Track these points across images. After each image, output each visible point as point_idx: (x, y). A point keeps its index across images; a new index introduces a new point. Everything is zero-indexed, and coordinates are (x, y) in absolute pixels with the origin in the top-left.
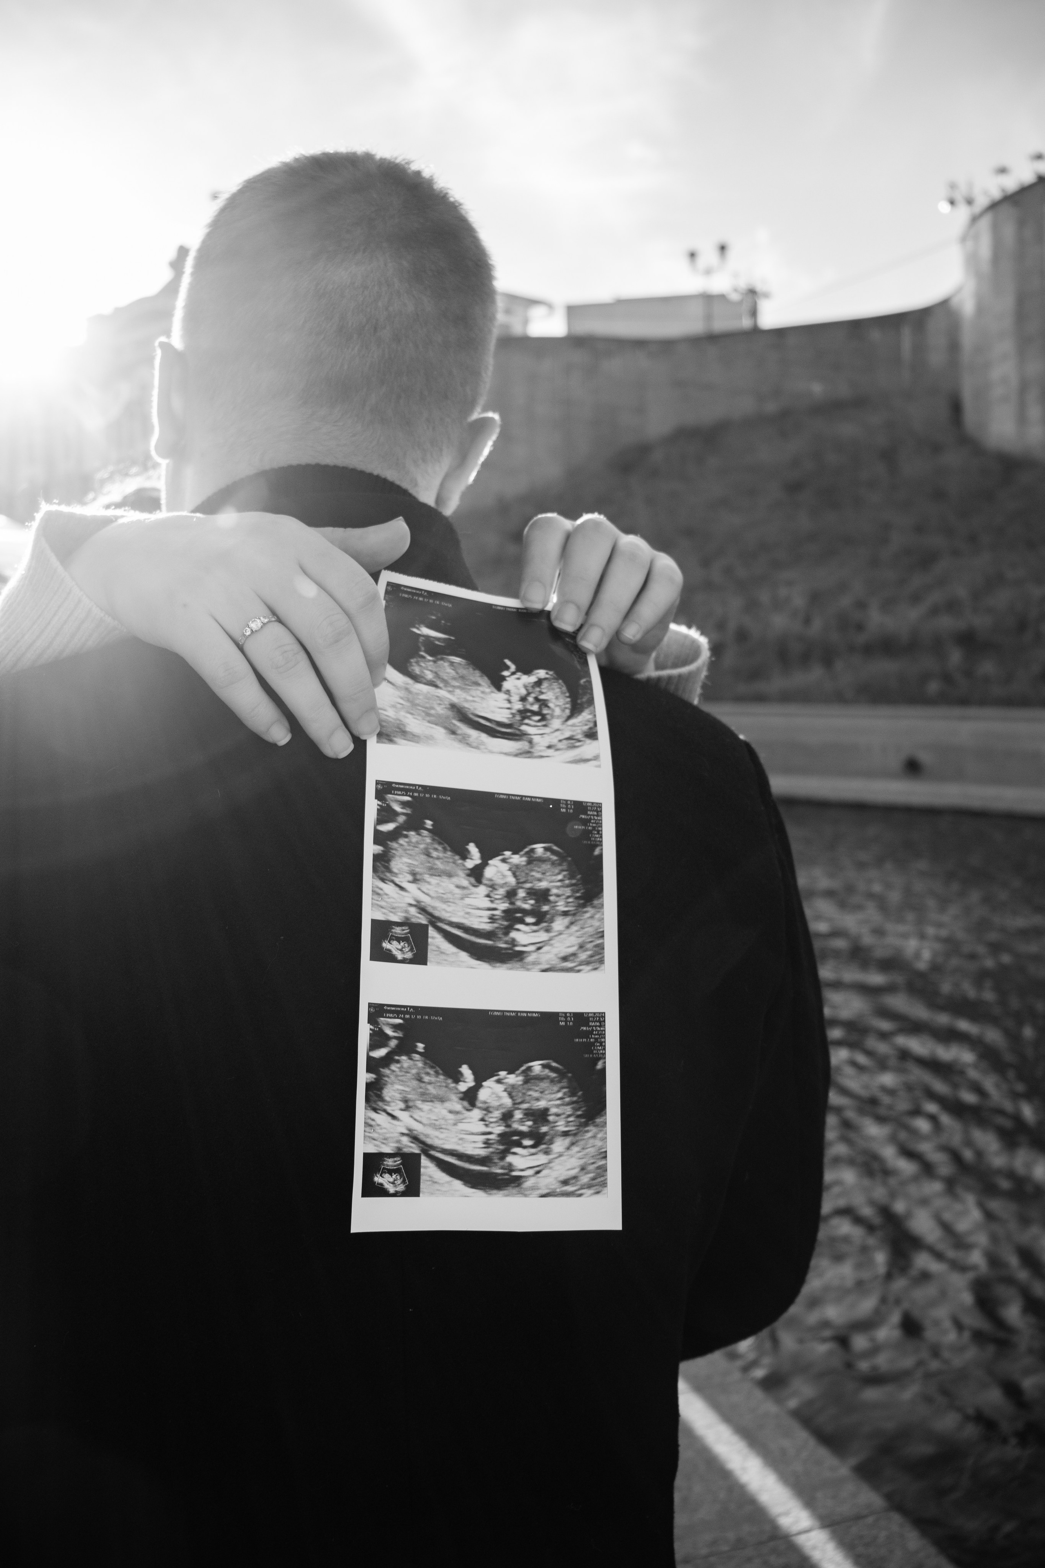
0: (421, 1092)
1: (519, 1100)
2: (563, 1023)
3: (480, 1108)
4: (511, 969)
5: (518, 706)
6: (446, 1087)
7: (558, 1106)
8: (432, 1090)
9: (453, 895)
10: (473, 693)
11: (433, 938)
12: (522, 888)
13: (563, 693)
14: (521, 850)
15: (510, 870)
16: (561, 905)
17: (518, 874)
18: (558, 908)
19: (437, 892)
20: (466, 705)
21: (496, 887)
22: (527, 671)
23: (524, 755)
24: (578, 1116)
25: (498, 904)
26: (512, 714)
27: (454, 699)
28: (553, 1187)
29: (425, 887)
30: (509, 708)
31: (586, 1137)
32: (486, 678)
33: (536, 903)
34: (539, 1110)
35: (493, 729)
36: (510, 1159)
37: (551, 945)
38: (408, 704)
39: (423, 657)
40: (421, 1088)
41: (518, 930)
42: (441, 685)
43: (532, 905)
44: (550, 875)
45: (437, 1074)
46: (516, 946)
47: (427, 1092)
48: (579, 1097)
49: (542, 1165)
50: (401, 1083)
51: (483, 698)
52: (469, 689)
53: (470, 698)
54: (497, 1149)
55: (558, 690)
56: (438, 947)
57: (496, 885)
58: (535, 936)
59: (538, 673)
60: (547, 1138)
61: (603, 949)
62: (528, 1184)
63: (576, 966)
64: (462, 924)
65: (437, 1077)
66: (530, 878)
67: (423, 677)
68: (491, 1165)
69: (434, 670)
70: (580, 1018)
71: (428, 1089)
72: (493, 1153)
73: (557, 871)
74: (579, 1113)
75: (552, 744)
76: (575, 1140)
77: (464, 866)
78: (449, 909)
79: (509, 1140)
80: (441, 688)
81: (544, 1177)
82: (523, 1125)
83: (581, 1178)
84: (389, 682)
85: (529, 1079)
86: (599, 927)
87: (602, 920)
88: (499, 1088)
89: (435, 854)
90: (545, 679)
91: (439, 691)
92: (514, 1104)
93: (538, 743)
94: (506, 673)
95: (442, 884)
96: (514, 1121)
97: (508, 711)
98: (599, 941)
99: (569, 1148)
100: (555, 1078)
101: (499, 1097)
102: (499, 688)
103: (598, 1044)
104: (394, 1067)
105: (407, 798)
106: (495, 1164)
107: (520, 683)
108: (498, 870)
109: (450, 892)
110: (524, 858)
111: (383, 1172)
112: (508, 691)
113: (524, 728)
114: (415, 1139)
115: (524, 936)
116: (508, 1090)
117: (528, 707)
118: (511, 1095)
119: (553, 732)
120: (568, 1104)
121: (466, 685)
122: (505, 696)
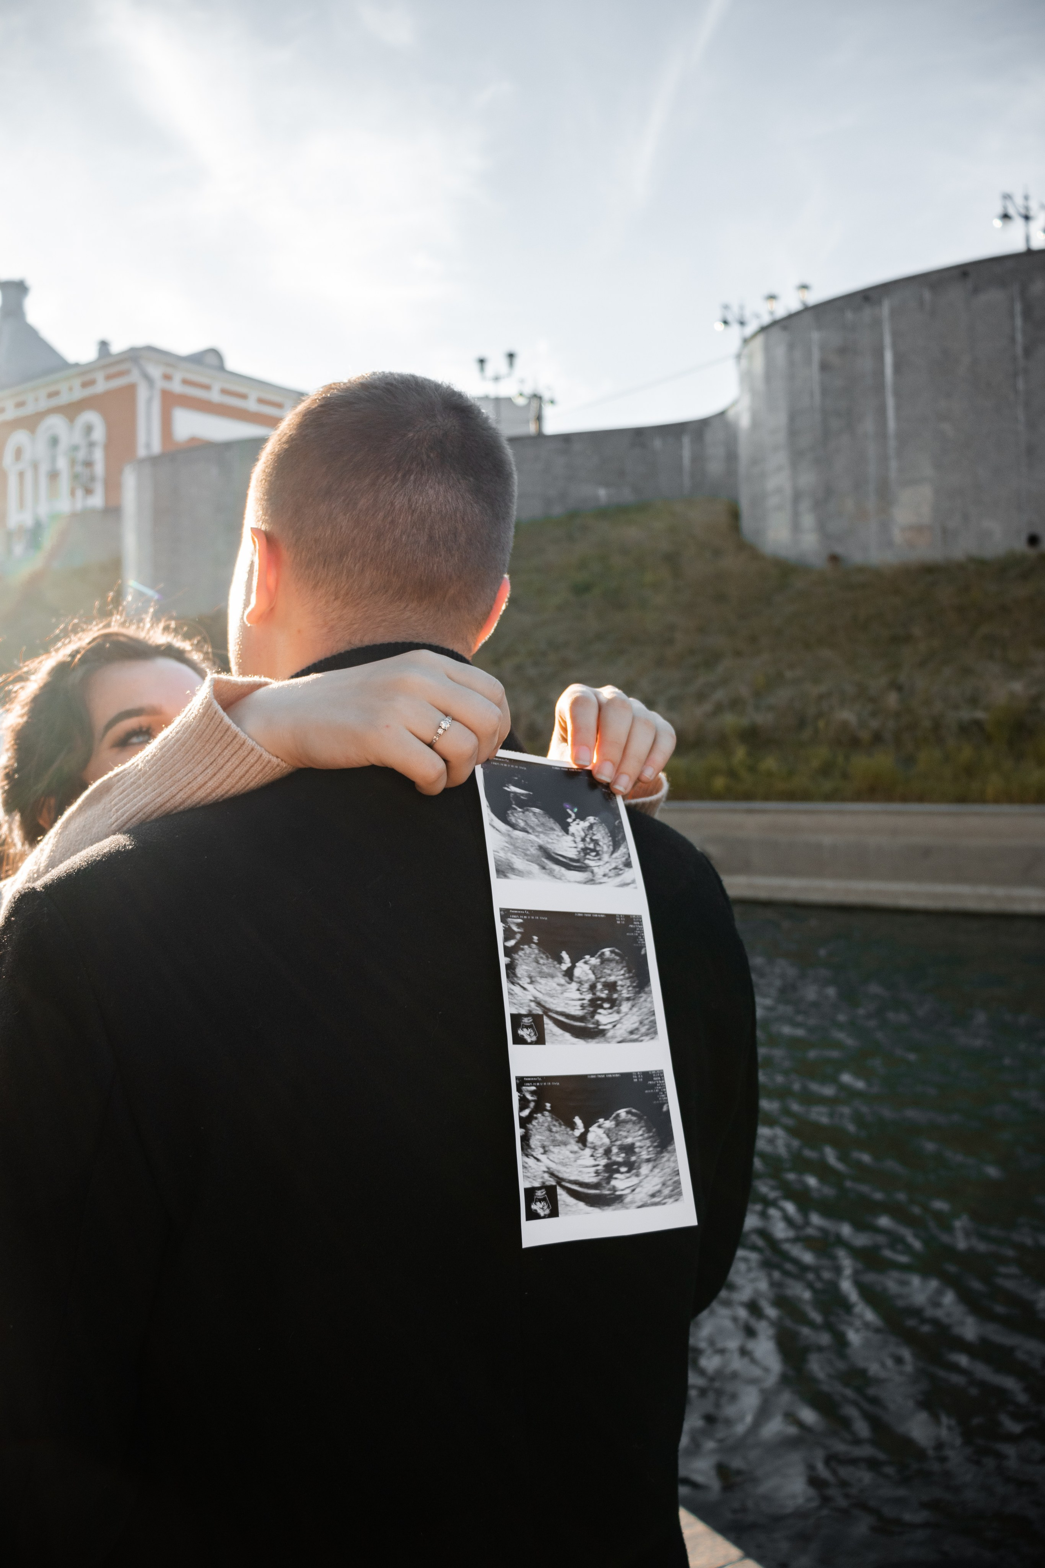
0: (552, 1139)
1: (614, 1139)
2: (636, 1080)
3: (590, 1147)
4: (598, 1042)
5: (581, 845)
6: (567, 1134)
7: (640, 1141)
8: (558, 1137)
9: (556, 991)
10: (551, 837)
11: (547, 1024)
12: (599, 982)
13: (607, 834)
14: (596, 954)
15: (590, 969)
16: (625, 993)
17: (595, 971)
18: (623, 995)
19: (546, 989)
20: (549, 846)
21: (583, 983)
22: (583, 819)
23: (590, 883)
24: (655, 1147)
25: (585, 995)
26: (578, 851)
27: (541, 842)
28: (645, 1200)
29: (538, 987)
30: (576, 847)
31: (662, 1162)
32: (557, 824)
33: (609, 992)
34: (628, 1145)
35: (569, 864)
36: (613, 1183)
37: (622, 1023)
38: (511, 847)
39: (515, 809)
40: (551, 1136)
41: (600, 1013)
42: (530, 831)
43: (607, 994)
44: (617, 971)
45: (560, 1125)
46: (600, 1026)
47: (556, 1139)
48: (654, 1133)
49: (635, 1185)
50: (540, 1134)
51: (558, 840)
52: (549, 833)
53: (550, 840)
54: (604, 1176)
55: (603, 832)
56: (551, 1031)
57: (582, 981)
58: (611, 1018)
59: (589, 819)
60: (636, 1164)
61: (655, 1023)
62: (628, 1200)
63: (639, 1038)
64: (564, 1012)
65: (560, 1127)
66: (604, 974)
67: (518, 825)
68: (599, 1188)
69: (524, 819)
70: (647, 1076)
71: (556, 1137)
72: (601, 1179)
73: (620, 967)
74: (656, 1144)
75: (606, 873)
76: (655, 1165)
77: (561, 969)
78: (555, 1002)
79: (611, 1169)
80: (530, 833)
81: (639, 1193)
82: (619, 1157)
83: (664, 1191)
84: (497, 830)
85: (619, 1123)
86: (651, 1008)
87: (652, 1002)
88: (600, 1132)
89: (541, 961)
90: (594, 823)
91: (530, 835)
92: (611, 1142)
93: (597, 873)
94: (569, 820)
95: (549, 983)
96: (613, 1155)
97: (575, 849)
98: (652, 1018)
99: (652, 1171)
100: (636, 1120)
101: (601, 1138)
102: (567, 831)
103: (662, 1093)
104: (534, 1122)
105: (520, 921)
106: (604, 1187)
107: (580, 827)
108: (582, 970)
109: (554, 989)
110: (598, 960)
111: (536, 1201)
112: (573, 835)
113: (587, 862)
114: (552, 1174)
115: (604, 1017)
116: (607, 1132)
117: (587, 846)
118: (608, 1136)
119: (605, 864)
120: (647, 1138)
121: (546, 830)
122: (572, 838)
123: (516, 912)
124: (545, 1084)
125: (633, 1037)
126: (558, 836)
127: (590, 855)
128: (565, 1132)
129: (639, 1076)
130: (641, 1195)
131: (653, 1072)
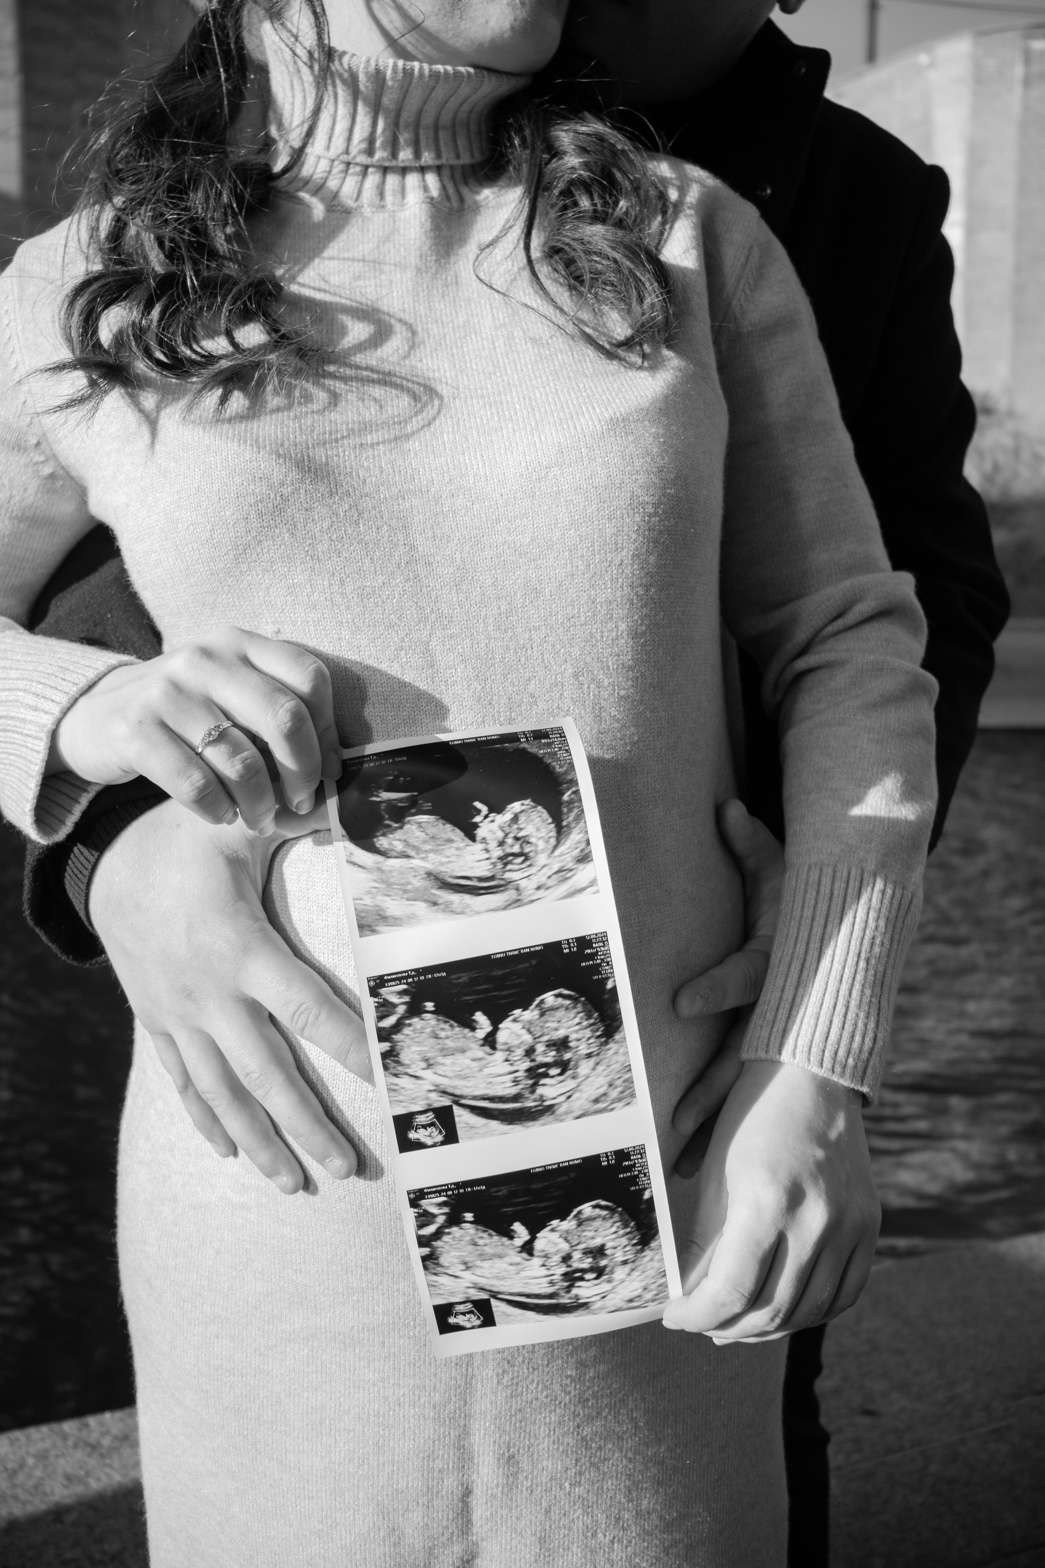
0: (478, 1254)
1: (575, 1242)
2: (605, 1163)
3: (539, 1257)
4: (543, 1125)
5: (497, 852)
6: (502, 1244)
7: (613, 1240)
8: (488, 1250)
9: (470, 1069)
10: (447, 853)
11: (460, 1116)
12: (540, 1042)
14: (531, 1005)
15: (523, 1027)
16: (583, 1049)
17: (532, 1029)
18: (580, 1053)
19: (452, 1071)
20: (443, 869)
21: (513, 1049)
22: (500, 811)
23: (514, 905)
24: (634, 1245)
25: (518, 1065)
26: (493, 863)
27: (431, 866)
29: (440, 1070)
30: (488, 859)
31: (643, 1262)
32: (458, 830)
33: (557, 1053)
34: (595, 1247)
35: (477, 887)
37: (581, 1090)
38: (383, 886)
39: (386, 825)
40: (477, 1250)
41: (544, 1085)
42: (412, 853)
43: (553, 1057)
44: (566, 1022)
45: (490, 1235)
46: (545, 1101)
47: (484, 1253)
48: (632, 1227)
50: (456, 1250)
51: (458, 856)
52: (445, 849)
53: (446, 860)
54: (562, 1285)
55: (536, 822)
56: (466, 1123)
57: (512, 1047)
58: (562, 1087)
59: (511, 810)
60: (608, 1269)
61: (633, 1082)
63: (609, 1106)
66: (545, 1030)
67: (391, 850)
68: (559, 1298)
69: (403, 838)
70: (620, 1155)
72: (558, 1289)
73: (572, 1015)
74: (634, 1242)
75: (539, 885)
76: (633, 1267)
77: (474, 1037)
78: (471, 1084)
79: (572, 1278)
80: (413, 858)
84: (359, 866)
87: (626, 1055)
88: (554, 1235)
89: (443, 1034)
90: (521, 814)
91: (412, 861)
92: (571, 1246)
93: (525, 888)
94: (478, 819)
95: (457, 1061)
97: (487, 862)
98: (627, 1077)
100: (606, 1214)
101: (556, 1244)
102: (473, 838)
103: (643, 1175)
105: (402, 987)
107: (494, 825)
108: (511, 1031)
109: (466, 1068)
110: (535, 1013)
112: (483, 839)
113: (508, 875)
114: (480, 1289)
115: (551, 1089)
117: (509, 850)
118: (566, 1240)
119: (540, 870)
120: (623, 1236)
121: (439, 845)
122: (483, 846)
123: (394, 976)
124: (462, 1191)
125: (600, 1105)
126: (457, 849)
127: (513, 864)
129: (608, 1157)
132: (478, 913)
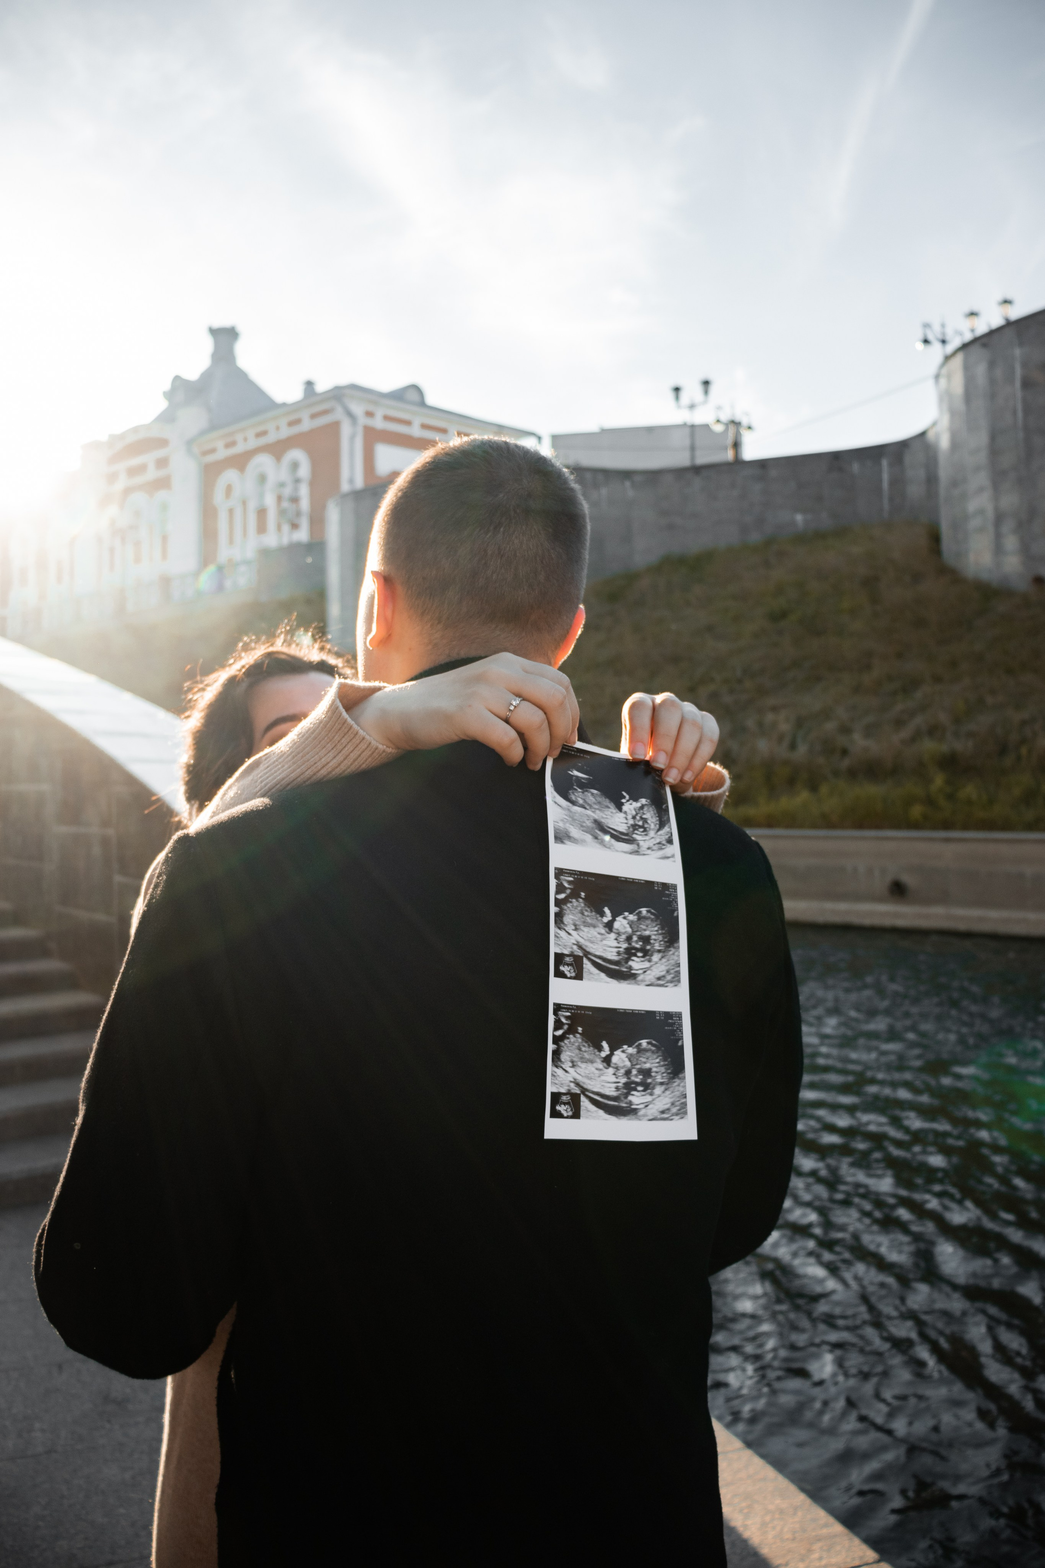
0: (581, 1056)
1: (634, 1063)
2: (658, 1018)
3: (613, 1067)
4: (629, 984)
5: (631, 822)
6: (594, 1054)
7: (657, 1067)
8: (586, 1056)
9: (596, 938)
10: (606, 813)
11: (586, 964)
12: (635, 935)
13: (655, 814)
14: (634, 912)
15: (628, 923)
16: (657, 946)
17: (633, 926)
18: (655, 948)
19: (588, 936)
20: (603, 820)
22: (636, 800)
23: (634, 853)
24: (669, 1073)
25: (622, 944)
26: (628, 827)
27: (596, 817)
28: (656, 1115)
29: (582, 933)
30: (626, 823)
31: (674, 1086)
32: (613, 803)
33: (643, 944)
34: (646, 1069)
35: (618, 837)
36: (630, 1098)
37: (652, 969)
38: (570, 820)
39: (577, 790)
40: (581, 1054)
41: (633, 960)
42: (587, 807)
43: (641, 945)
44: (651, 927)
45: (589, 1046)
46: (632, 970)
47: (584, 1057)
48: (669, 1062)
49: (649, 1101)
50: (570, 1052)
51: (612, 816)
52: (604, 810)
53: (605, 816)
54: (623, 1092)
55: (652, 812)
56: (589, 970)
57: (621, 933)
58: (642, 965)
59: (641, 801)
60: (651, 1086)
62: (641, 1113)
63: (666, 983)
64: (602, 956)
65: (589, 1048)
66: (639, 929)
67: (577, 803)
68: (618, 1101)
69: (583, 797)
70: (668, 1015)
71: (584, 1055)
72: (620, 1094)
73: (654, 925)
74: (669, 1071)
75: (650, 846)
76: (667, 1087)
77: (602, 921)
78: (594, 947)
79: (629, 1087)
80: (588, 810)
81: (651, 1109)
82: (637, 1078)
83: (672, 1109)
84: (557, 806)
85: (640, 1051)
86: (677, 960)
87: (679, 956)
88: (624, 1056)
89: (586, 913)
90: (646, 805)
92: (632, 1065)
93: (642, 846)
94: (623, 801)
95: (591, 932)
96: (632, 1076)
97: (626, 825)
98: (677, 969)
99: (663, 1092)
100: (654, 1050)
101: (624, 1061)
102: (620, 810)
103: (679, 1031)
104: (566, 1041)
105: (571, 879)
106: (622, 1101)
107: (632, 807)
108: (621, 923)
109: (595, 937)
110: (636, 917)
111: (561, 1104)
112: (625, 813)
113: (634, 836)
114: (578, 1084)
115: (637, 964)
116: (629, 1057)
117: (637, 823)
118: (630, 1060)
119: (650, 839)
120: (662, 1066)
121: (602, 807)
122: (624, 815)
123: (568, 871)
124: (579, 1012)
125: (660, 982)
126: (612, 812)
127: (638, 831)
128: (593, 1053)
129: (661, 1015)
130: (653, 1110)
131: (673, 1013)
132: (617, 851)
